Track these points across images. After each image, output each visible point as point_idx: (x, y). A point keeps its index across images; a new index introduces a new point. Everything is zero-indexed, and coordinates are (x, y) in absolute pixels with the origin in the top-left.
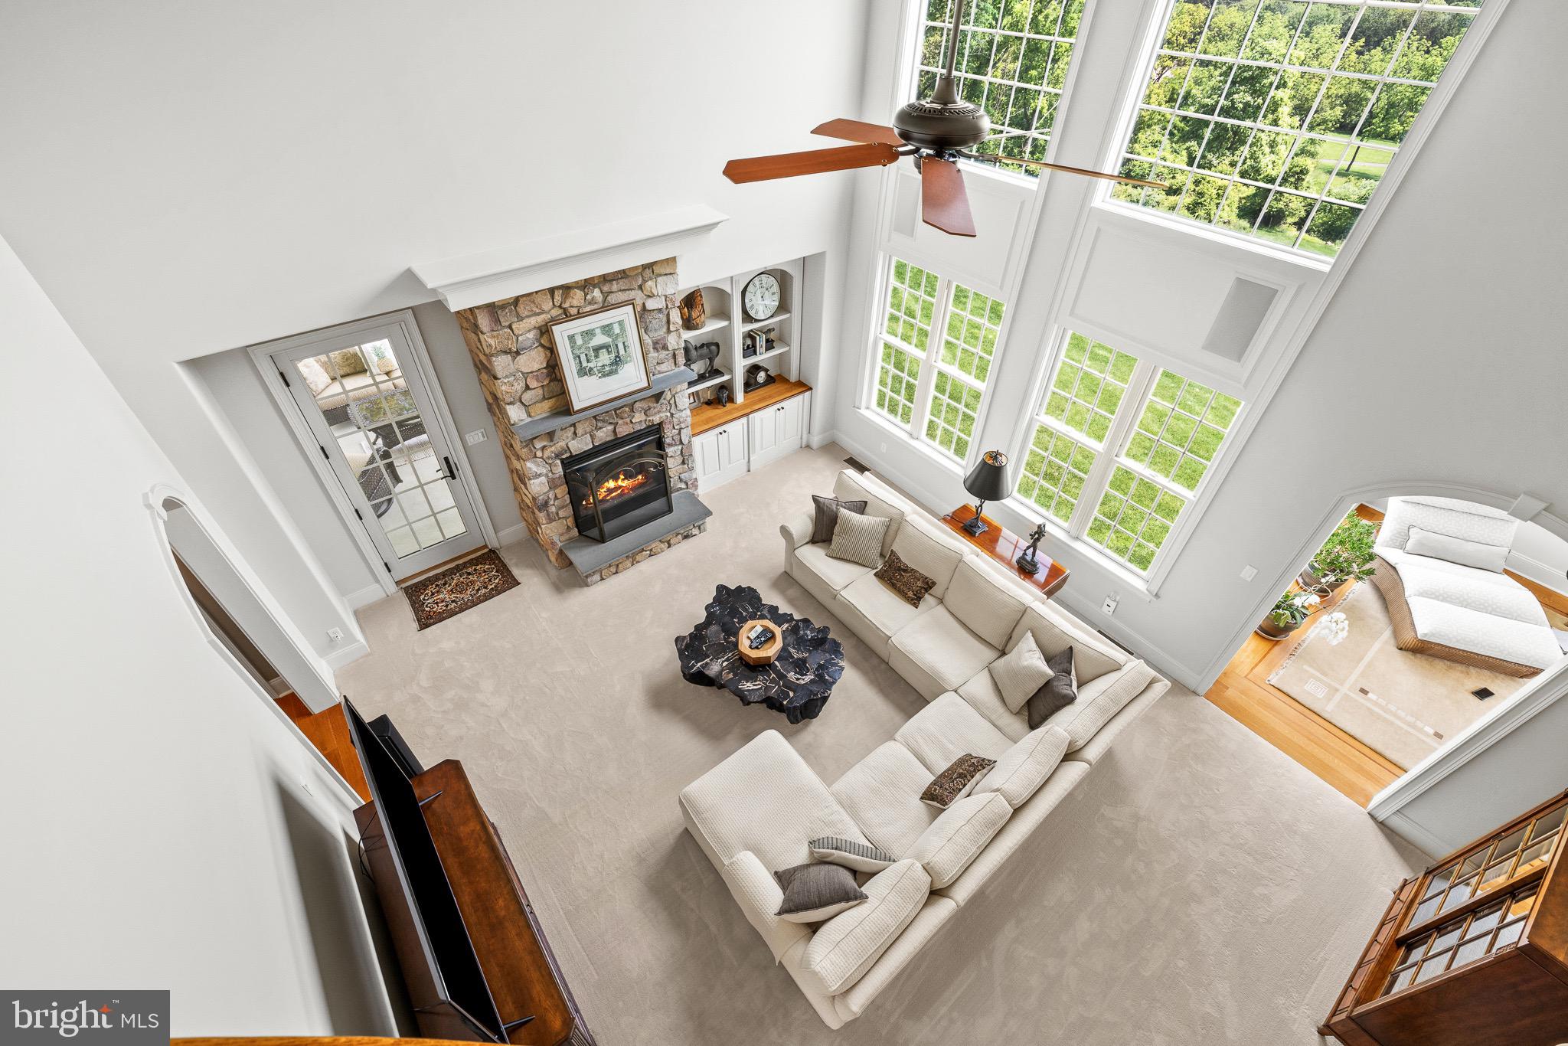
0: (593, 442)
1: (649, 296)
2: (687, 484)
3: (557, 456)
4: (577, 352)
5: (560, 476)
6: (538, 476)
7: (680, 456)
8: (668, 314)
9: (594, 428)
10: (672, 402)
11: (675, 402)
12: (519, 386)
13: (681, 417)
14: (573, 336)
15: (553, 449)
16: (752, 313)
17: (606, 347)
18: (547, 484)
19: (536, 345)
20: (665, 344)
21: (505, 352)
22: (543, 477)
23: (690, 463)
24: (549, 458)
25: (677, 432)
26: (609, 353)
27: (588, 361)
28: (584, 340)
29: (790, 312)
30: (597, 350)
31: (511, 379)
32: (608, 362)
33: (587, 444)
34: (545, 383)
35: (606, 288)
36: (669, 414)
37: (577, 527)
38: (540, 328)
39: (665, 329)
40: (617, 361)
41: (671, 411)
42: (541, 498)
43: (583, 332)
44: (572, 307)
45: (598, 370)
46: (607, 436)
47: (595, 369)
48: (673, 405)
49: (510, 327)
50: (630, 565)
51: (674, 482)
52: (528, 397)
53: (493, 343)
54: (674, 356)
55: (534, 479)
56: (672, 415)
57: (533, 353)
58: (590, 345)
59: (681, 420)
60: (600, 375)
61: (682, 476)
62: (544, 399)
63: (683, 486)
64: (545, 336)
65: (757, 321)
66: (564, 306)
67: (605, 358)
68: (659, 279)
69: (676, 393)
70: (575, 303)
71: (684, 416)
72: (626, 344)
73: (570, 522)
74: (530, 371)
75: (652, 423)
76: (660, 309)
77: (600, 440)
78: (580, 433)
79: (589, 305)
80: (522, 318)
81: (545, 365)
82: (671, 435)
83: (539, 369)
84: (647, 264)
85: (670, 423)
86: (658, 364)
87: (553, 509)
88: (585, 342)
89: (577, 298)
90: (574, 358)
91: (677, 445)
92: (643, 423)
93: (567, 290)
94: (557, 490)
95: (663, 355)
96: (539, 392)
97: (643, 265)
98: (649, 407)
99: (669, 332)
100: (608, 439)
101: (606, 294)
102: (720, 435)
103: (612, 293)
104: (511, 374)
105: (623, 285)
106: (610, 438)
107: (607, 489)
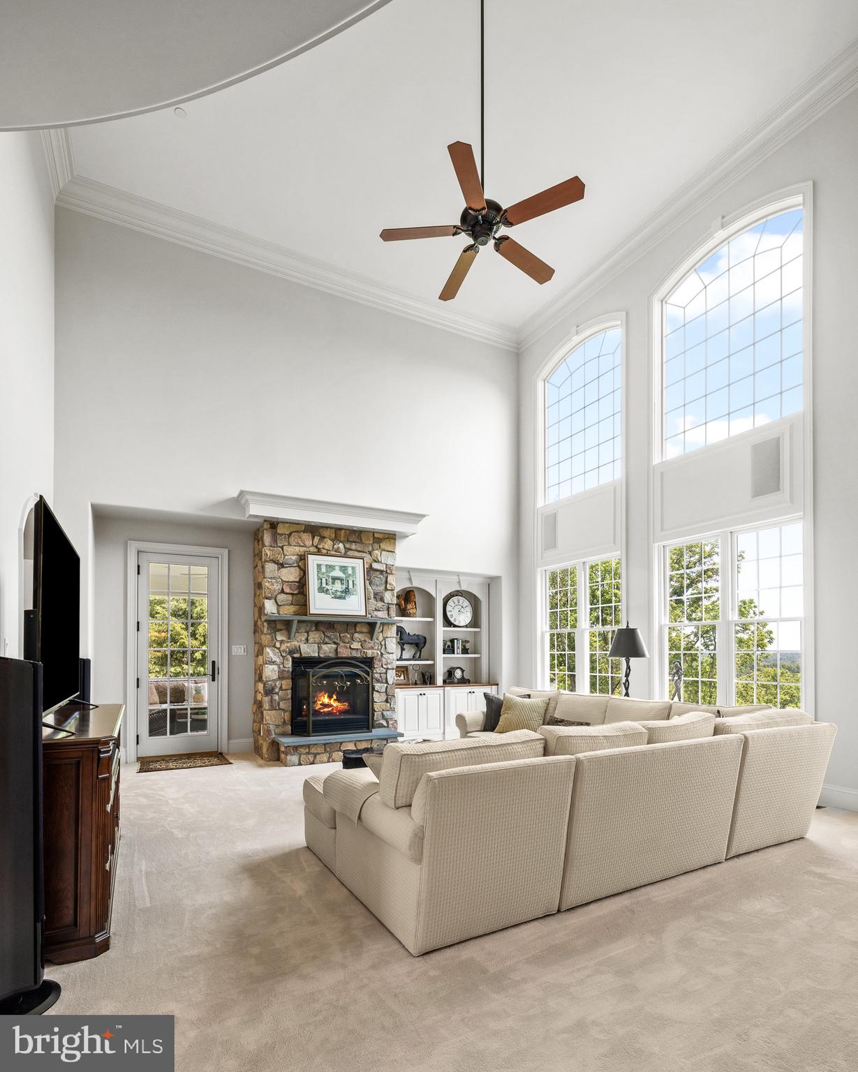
0: (319, 653)
1: (375, 561)
2: (388, 723)
3: (291, 652)
4: (321, 576)
5: (288, 671)
6: (273, 663)
7: (385, 694)
8: (387, 577)
9: (321, 642)
10: (383, 643)
11: (385, 644)
12: (277, 587)
13: (389, 659)
14: (320, 565)
15: (289, 645)
16: (452, 620)
17: (341, 580)
18: (277, 672)
19: (295, 565)
20: (382, 597)
21: (274, 562)
22: (276, 666)
23: (392, 703)
24: (284, 651)
25: (384, 671)
26: (342, 584)
27: (327, 584)
28: (327, 570)
29: (480, 627)
30: (334, 579)
31: (274, 581)
32: (340, 590)
33: (314, 652)
34: (295, 592)
35: (348, 546)
36: (379, 653)
37: (291, 726)
38: (300, 556)
39: (383, 587)
40: (347, 591)
41: (382, 651)
42: (270, 683)
43: (328, 565)
44: (324, 549)
45: (332, 593)
46: (330, 652)
47: (330, 591)
48: (384, 647)
49: (282, 548)
50: (326, 759)
51: (377, 716)
52: (281, 597)
53: (269, 553)
54: (388, 609)
55: (269, 664)
56: (382, 654)
57: (292, 569)
58: (330, 575)
59: (389, 661)
60: (333, 596)
61: (385, 713)
62: (292, 604)
63: (385, 724)
64: (302, 561)
65: (455, 626)
66: (319, 546)
67: (338, 586)
68: (383, 552)
69: (387, 637)
70: (326, 547)
71: (391, 658)
72: (354, 582)
73: (287, 716)
74: (287, 580)
75: (366, 655)
76: (381, 572)
77: (325, 653)
78: (311, 640)
79: (335, 551)
80: (291, 545)
81: (297, 580)
82: (379, 672)
83: (293, 582)
84: (376, 535)
85: (380, 660)
86: (376, 610)
87: (276, 697)
88: (327, 571)
89: (328, 544)
90: (318, 579)
91: (382, 683)
92: (359, 652)
93: (323, 538)
94: (284, 682)
95: (380, 604)
96: (290, 597)
97: (374, 533)
98: (365, 641)
99: (386, 589)
100: (330, 655)
101: (347, 549)
102: (420, 696)
103: (351, 550)
104: (274, 578)
105: (359, 547)
106: (332, 655)
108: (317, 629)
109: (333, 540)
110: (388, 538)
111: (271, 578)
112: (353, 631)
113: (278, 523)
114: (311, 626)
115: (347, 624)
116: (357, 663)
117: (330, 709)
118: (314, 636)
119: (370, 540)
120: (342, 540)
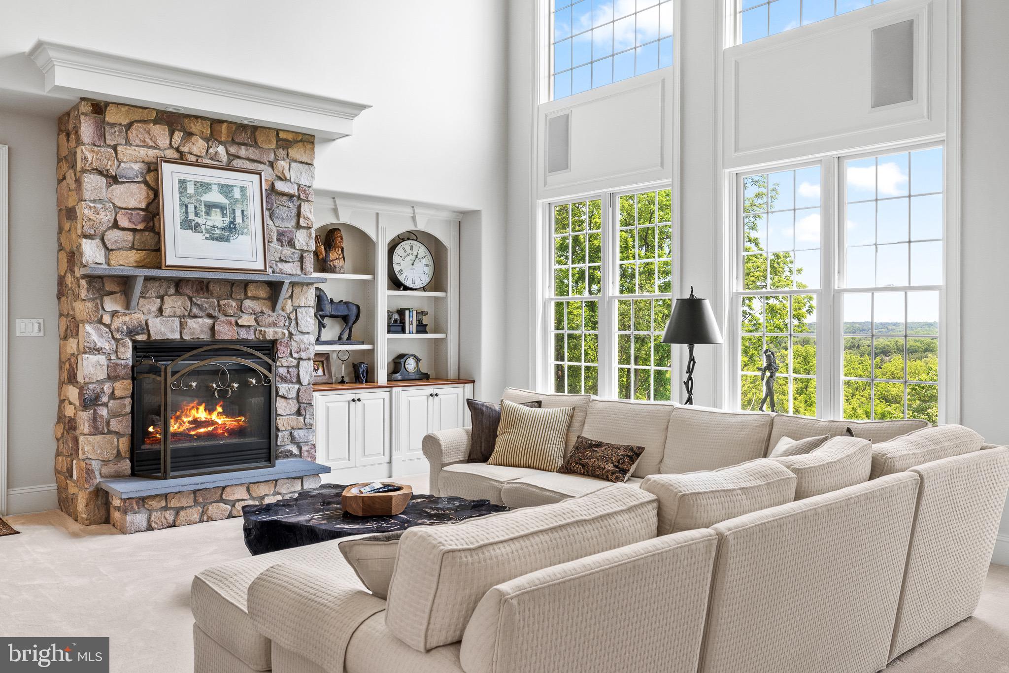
0: (181, 333)
1: (280, 179)
2: (300, 449)
3: (131, 333)
4: (186, 201)
5: (126, 366)
6: (98, 351)
7: (295, 401)
8: (299, 207)
9: (186, 314)
10: (293, 316)
11: (296, 318)
12: (106, 217)
13: (302, 342)
14: (185, 182)
15: (127, 319)
16: (401, 278)
17: (222, 208)
18: (105, 367)
19: (139, 179)
20: (292, 239)
21: (100, 173)
22: (104, 357)
23: (307, 416)
24: (118, 330)
25: (295, 362)
26: (224, 215)
27: (196, 215)
28: (196, 190)
29: (445, 291)
30: (210, 206)
31: (99, 206)
32: (220, 225)
33: (172, 331)
34: (139, 227)
35: (233, 150)
36: (287, 333)
37: (132, 461)
38: (148, 164)
39: (293, 223)
40: (232, 228)
41: (290, 329)
42: (91, 386)
43: (198, 182)
44: (191, 153)
45: (206, 229)
46: (202, 331)
47: (203, 227)
48: (294, 322)
49: (115, 148)
50: (196, 517)
51: (283, 438)
52: (113, 236)
53: (89, 157)
54: (302, 259)
55: (90, 353)
56: (291, 334)
57: (133, 187)
58: (203, 199)
59: (302, 346)
60: (207, 235)
61: (296, 433)
62: (132, 248)
63: (295, 450)
64: (152, 174)
65: (406, 288)
66: (183, 149)
67: (217, 219)
68: (294, 164)
69: (299, 307)
70: (195, 150)
71: (305, 340)
72: (245, 213)
73: (124, 444)
74: (124, 206)
75: (264, 336)
76: (290, 196)
77: (191, 334)
78: (167, 311)
79: (211, 159)
80: (131, 145)
81: (143, 206)
82: (286, 364)
83: (136, 209)
84: (282, 135)
85: (288, 345)
86: (281, 260)
87: (103, 412)
88: (197, 193)
89: (198, 146)
90: (181, 206)
91: (292, 382)
92: (252, 332)
93: (189, 135)
94: (118, 385)
95: (288, 251)
96: (129, 236)
97: (278, 131)
98: (262, 312)
99: (298, 226)
100: (202, 337)
101: (232, 157)
102: (352, 403)
103: (239, 157)
104: (100, 201)
105: (252, 153)
106: (205, 336)
107: (190, 419)
108: (178, 292)
109: (207, 140)
110: (301, 141)
111: (94, 201)
112: (242, 296)
113: (107, 104)
114: (169, 287)
115: (232, 283)
116: (250, 351)
117: (210, 429)
118: (174, 304)
119: (270, 142)
120: (223, 139)
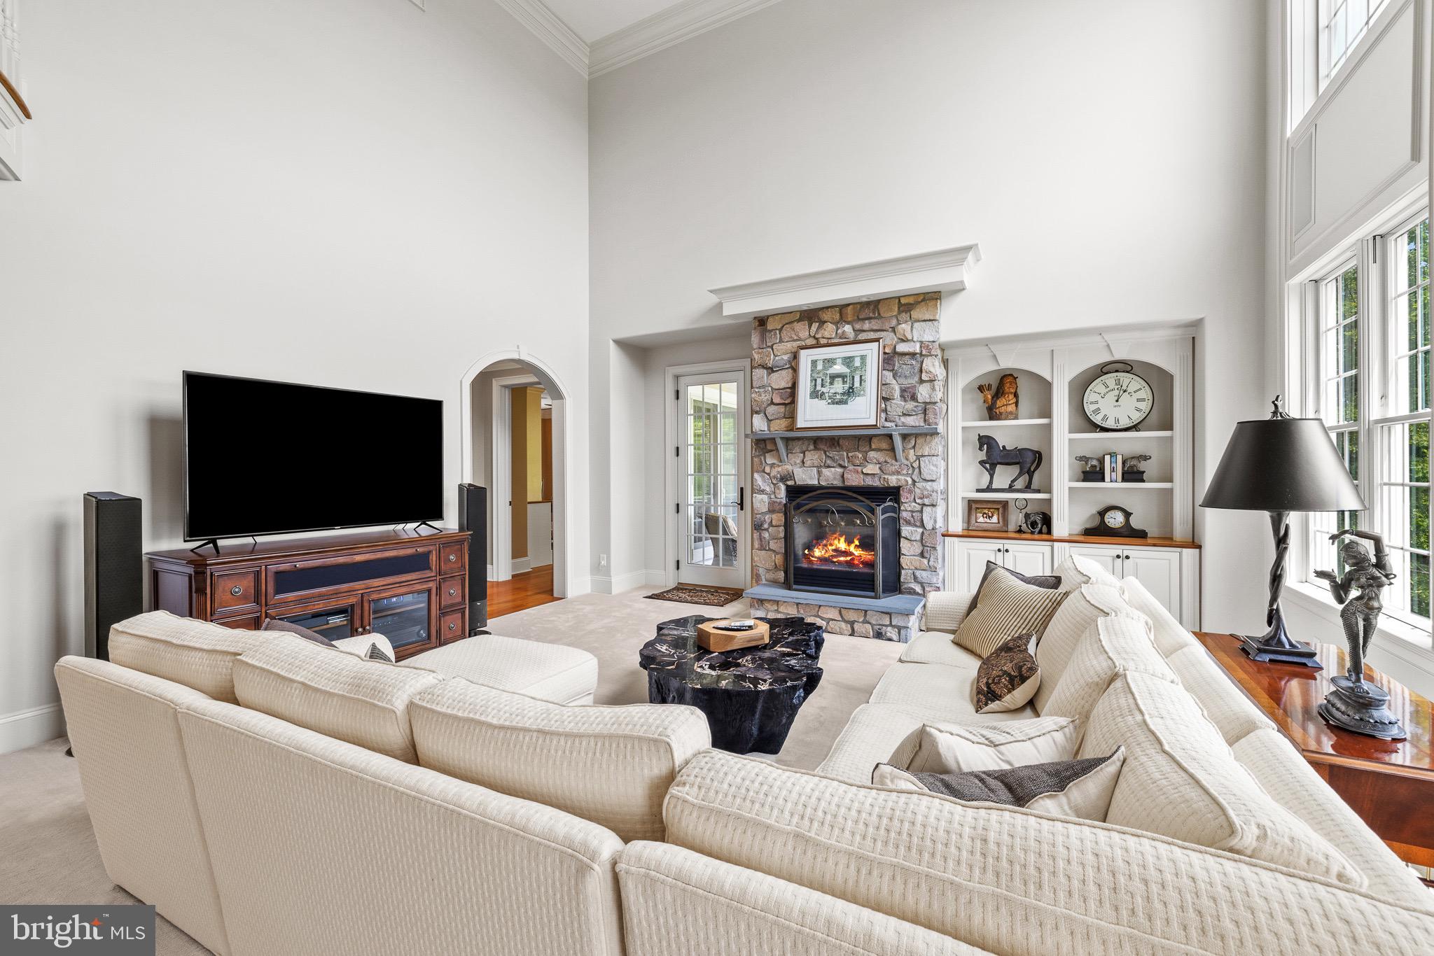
0: (818, 479)
1: (903, 341)
2: (923, 589)
3: (783, 479)
4: (815, 375)
5: (780, 503)
6: (762, 492)
7: (919, 544)
8: (922, 363)
9: (822, 464)
10: (916, 465)
11: (919, 467)
12: (767, 397)
14: (816, 361)
15: (780, 469)
16: (1096, 419)
17: (843, 377)
18: (767, 504)
19: (787, 366)
20: (914, 394)
21: (764, 367)
22: (766, 496)
23: (932, 559)
24: (774, 477)
25: (918, 508)
26: (844, 382)
27: (822, 386)
28: (824, 366)
29: (1171, 429)
30: (833, 377)
31: (763, 390)
32: (840, 391)
33: (811, 478)
34: (786, 402)
35: (858, 326)
36: (910, 480)
37: (786, 573)
38: (792, 353)
39: (916, 379)
40: (850, 392)
41: (913, 477)
42: (760, 516)
43: (826, 359)
44: (823, 338)
45: (829, 396)
46: (835, 478)
47: (827, 395)
48: (917, 471)
49: (772, 347)
51: (905, 575)
52: (771, 410)
53: (756, 357)
54: (926, 411)
55: (757, 493)
56: (914, 481)
57: (784, 372)
58: (828, 372)
60: (830, 401)
61: (918, 573)
62: (784, 417)
63: (918, 589)
64: (794, 360)
65: (1104, 430)
66: (817, 336)
67: (839, 387)
68: (916, 325)
69: (923, 456)
70: (827, 334)
71: (928, 488)
72: (863, 378)
73: (779, 559)
74: (777, 387)
75: (888, 484)
76: (913, 355)
77: (826, 480)
78: (808, 463)
79: (840, 338)
80: (783, 342)
81: (790, 385)
82: (909, 509)
83: (785, 388)
84: (903, 301)
85: (910, 492)
86: (904, 415)
87: (766, 535)
88: (825, 368)
89: (829, 330)
90: (811, 381)
91: (916, 526)
92: (876, 479)
93: (822, 323)
94: (774, 516)
95: (910, 405)
96: (782, 409)
97: (899, 298)
98: (886, 462)
99: (922, 381)
100: (835, 483)
101: (857, 332)
102: (998, 553)
103: (864, 331)
104: (763, 387)
105: (875, 324)
106: (838, 483)
107: (833, 547)
108: (816, 448)
109: (836, 323)
110: (922, 301)
111: (759, 387)
112: (867, 448)
113: (768, 317)
114: (809, 444)
115: (859, 438)
118: (813, 457)
119: (891, 310)
120: (849, 319)
